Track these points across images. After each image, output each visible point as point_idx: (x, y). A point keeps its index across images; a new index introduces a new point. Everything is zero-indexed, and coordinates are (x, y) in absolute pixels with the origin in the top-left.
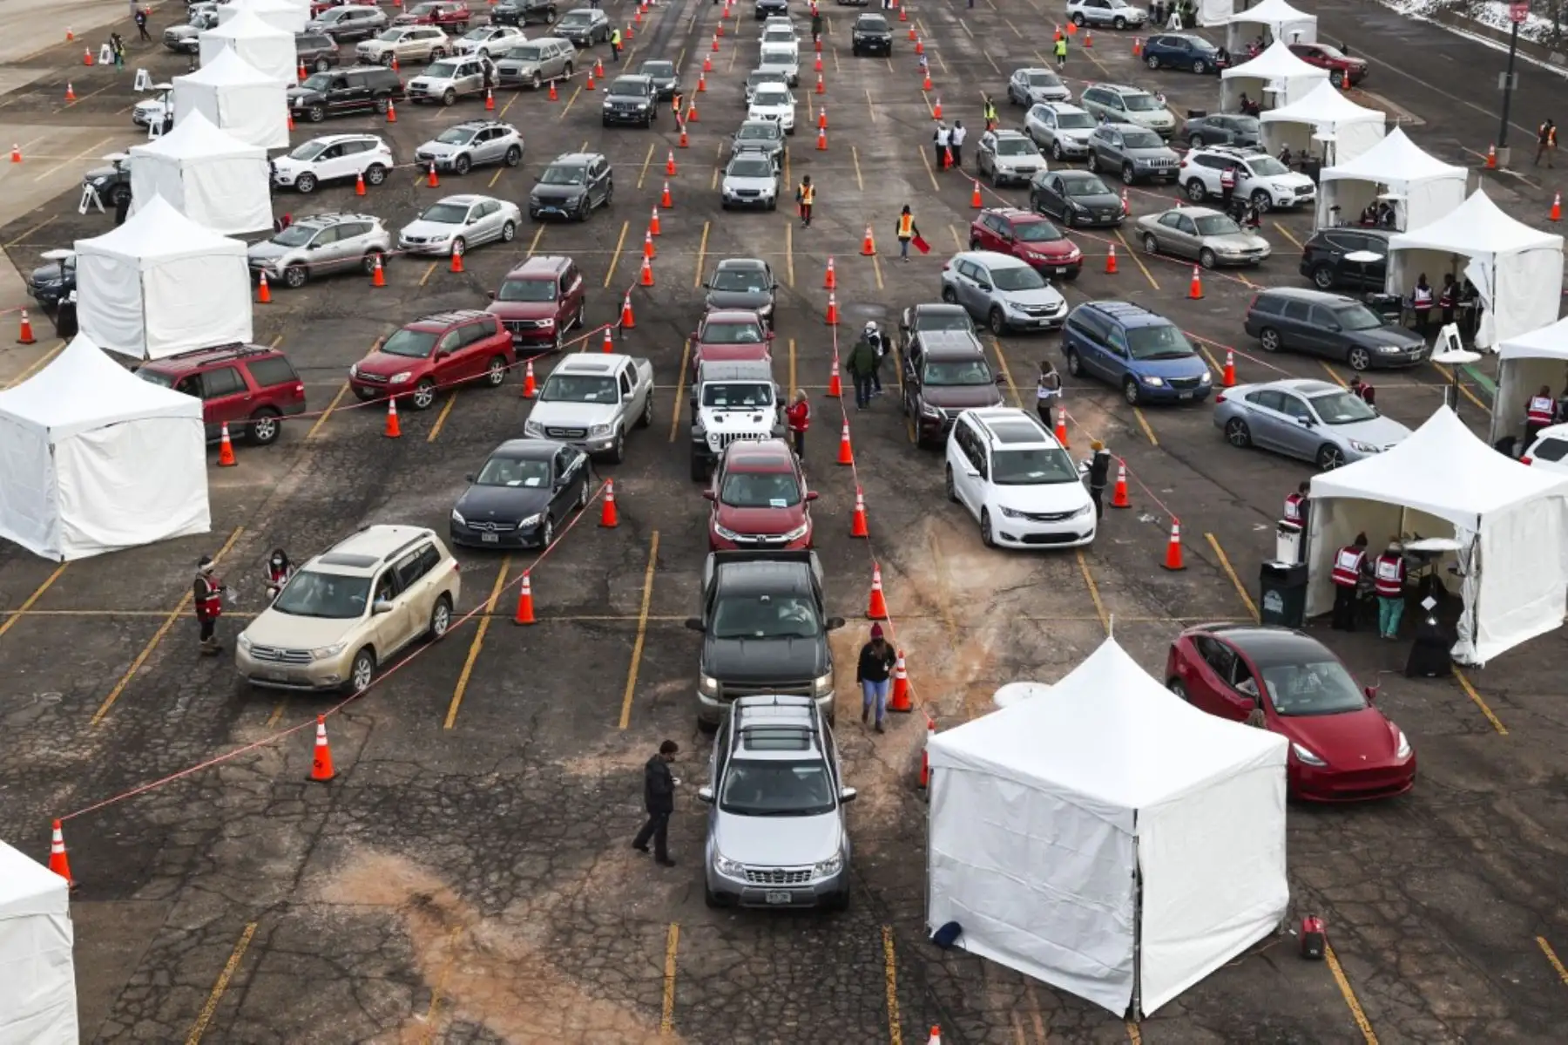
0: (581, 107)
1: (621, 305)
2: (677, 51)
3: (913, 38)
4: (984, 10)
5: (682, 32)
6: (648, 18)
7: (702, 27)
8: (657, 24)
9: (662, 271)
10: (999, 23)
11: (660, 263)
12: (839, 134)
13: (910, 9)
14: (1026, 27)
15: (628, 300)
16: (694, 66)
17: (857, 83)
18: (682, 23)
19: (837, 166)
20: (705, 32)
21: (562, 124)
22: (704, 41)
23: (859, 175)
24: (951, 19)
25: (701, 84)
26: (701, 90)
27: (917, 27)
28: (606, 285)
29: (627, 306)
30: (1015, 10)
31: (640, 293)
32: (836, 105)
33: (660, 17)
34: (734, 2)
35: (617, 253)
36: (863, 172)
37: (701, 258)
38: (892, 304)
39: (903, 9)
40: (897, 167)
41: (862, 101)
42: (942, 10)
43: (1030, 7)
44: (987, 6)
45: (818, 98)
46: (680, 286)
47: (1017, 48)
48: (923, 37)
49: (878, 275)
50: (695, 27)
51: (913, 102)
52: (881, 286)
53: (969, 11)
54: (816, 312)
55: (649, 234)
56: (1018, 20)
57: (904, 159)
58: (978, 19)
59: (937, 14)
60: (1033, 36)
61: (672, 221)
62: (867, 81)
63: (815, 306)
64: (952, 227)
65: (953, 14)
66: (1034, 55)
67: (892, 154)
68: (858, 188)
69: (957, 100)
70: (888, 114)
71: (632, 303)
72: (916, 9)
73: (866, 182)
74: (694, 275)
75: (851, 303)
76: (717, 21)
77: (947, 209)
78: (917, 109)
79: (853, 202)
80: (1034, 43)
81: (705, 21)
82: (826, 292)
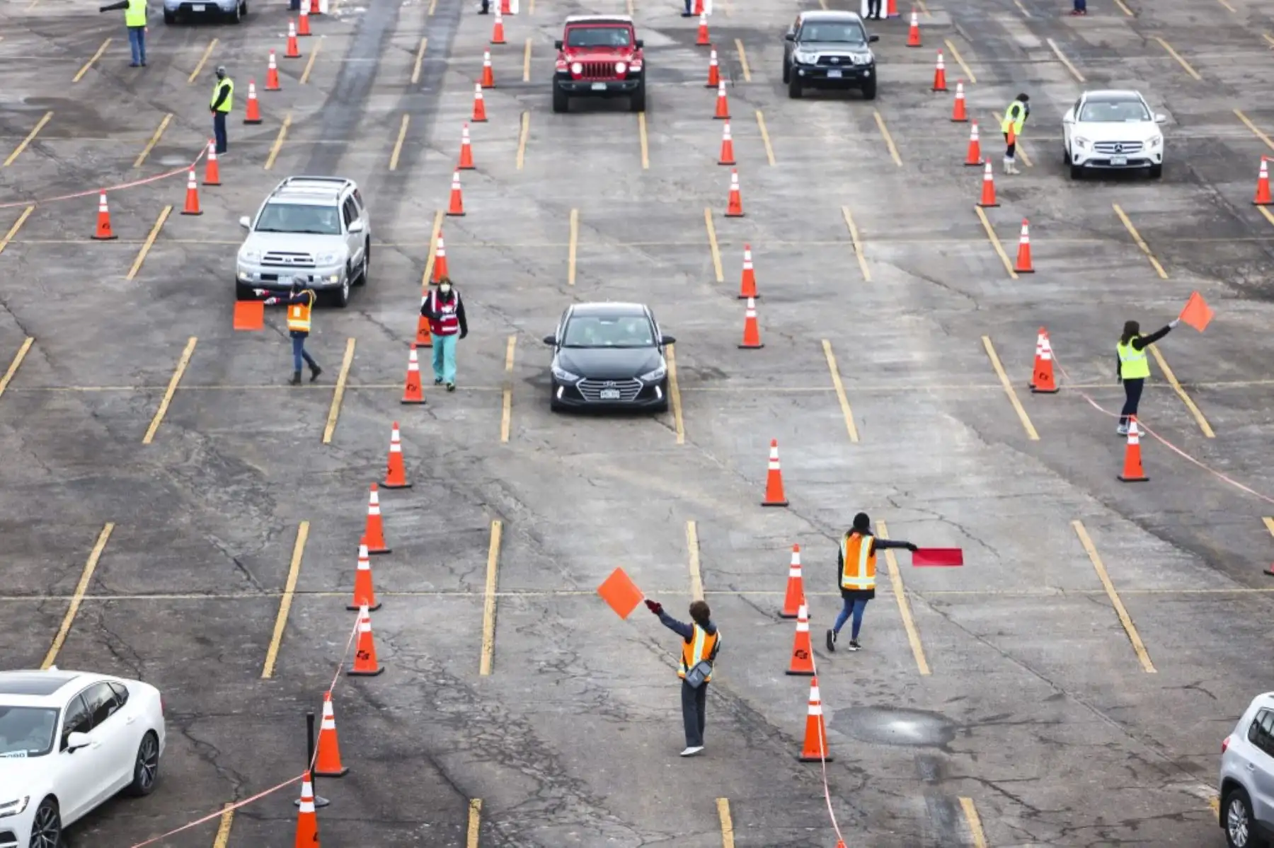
0: (173, 255)
1: (312, 721)
2: (391, 121)
3: (939, 85)
4: (1105, 19)
5: (395, 79)
6: (317, 46)
7: (445, 67)
8: (338, 59)
9: (397, 639)
10: (1145, 47)
11: (392, 619)
12: (789, 312)
13: (929, 19)
14: (1208, 56)
15: (328, 708)
16: (430, 156)
17: (821, 192)
18: (395, 58)
19: (792, 385)
20: (450, 77)
21: (135, 293)
22: (448, 99)
23: (845, 407)
24: (1029, 40)
25: (456, 198)
26: (456, 211)
27: (949, 57)
28: (267, 673)
29: (328, 725)
30: (1179, 17)
31: (350, 691)
32: (774, 245)
33: (342, 44)
34: (514, 8)
35: (287, 598)
36: (851, 399)
37: (489, 606)
38: (954, 711)
39: (914, 19)
40: (932, 387)
41: (838, 234)
42: (1005, 19)
43: (1217, 10)
44: (1110, 8)
45: (733, 227)
46: (443, 673)
47: (1192, 106)
48: (967, 83)
49: (914, 641)
50: (426, 70)
51: (956, 233)
52: (924, 669)
53: (1070, 21)
54: (775, 732)
55: (364, 551)
56: (1189, 37)
57: (946, 365)
58: (1092, 37)
59: (997, 29)
60: (1227, 75)
61: (412, 519)
62: (845, 188)
63: (772, 718)
64: (1077, 523)
65: (1032, 27)
66: (1235, 119)
67: (918, 356)
68: (844, 436)
69: (1062, 226)
70: (898, 264)
71: (337, 715)
72: (943, 18)
73: (862, 422)
74: (475, 648)
75: (857, 709)
76: (480, 53)
77: (1063, 485)
78: (966, 249)
79: (838, 469)
80: (1232, 91)
81: (448, 54)
82: (797, 682)
